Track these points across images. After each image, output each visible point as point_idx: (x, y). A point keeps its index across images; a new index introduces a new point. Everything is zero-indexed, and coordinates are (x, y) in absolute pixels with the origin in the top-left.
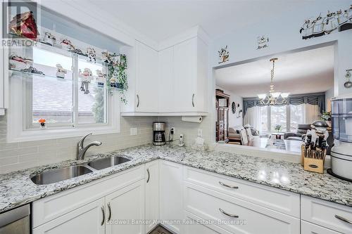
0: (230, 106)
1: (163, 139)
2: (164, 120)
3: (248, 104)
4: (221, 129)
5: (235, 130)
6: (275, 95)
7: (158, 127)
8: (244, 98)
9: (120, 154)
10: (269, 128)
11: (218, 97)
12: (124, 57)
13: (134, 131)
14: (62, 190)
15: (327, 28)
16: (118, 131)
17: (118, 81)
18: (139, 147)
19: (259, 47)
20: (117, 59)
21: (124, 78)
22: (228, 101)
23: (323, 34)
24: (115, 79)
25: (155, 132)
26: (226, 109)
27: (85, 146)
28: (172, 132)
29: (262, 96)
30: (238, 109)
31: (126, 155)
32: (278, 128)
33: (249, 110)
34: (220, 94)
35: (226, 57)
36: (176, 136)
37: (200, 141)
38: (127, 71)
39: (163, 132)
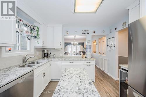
1: (48, 56)
2: (47, 49)
6: (75, 43)
7: (46, 52)
13: (38, 53)
16: (34, 53)
17: (36, 36)
19: (75, 33)
21: (38, 35)
25: (45, 53)
27: (27, 58)
28: (50, 53)
29: (72, 43)
32: (74, 52)
35: (68, 33)
36: (51, 55)
37: (61, 55)
38: (39, 32)
39: (47, 53)
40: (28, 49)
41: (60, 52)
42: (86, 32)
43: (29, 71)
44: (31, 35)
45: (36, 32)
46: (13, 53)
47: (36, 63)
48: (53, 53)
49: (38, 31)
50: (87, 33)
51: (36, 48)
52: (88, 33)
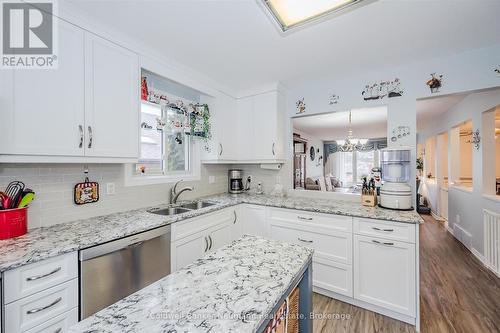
0: (308, 152)
1: (241, 187)
2: (240, 168)
3: (329, 148)
4: (298, 178)
5: (314, 180)
7: (235, 175)
8: (325, 142)
9: (205, 200)
10: (355, 179)
11: (295, 142)
12: (206, 107)
13: (212, 179)
14: (186, 218)
15: (381, 94)
16: (199, 178)
17: (201, 130)
18: (219, 195)
19: (331, 103)
20: (201, 109)
21: (207, 127)
22: (305, 146)
23: (377, 98)
24: (199, 128)
25: (233, 180)
26: (303, 156)
27: (178, 191)
28: (249, 180)
29: (341, 142)
30: (317, 156)
31: (209, 200)
33: (331, 156)
34: (297, 139)
35: (303, 109)
36: (252, 184)
37: (279, 188)
38: (211, 121)
39: (240, 180)
40: (186, 168)
41: (278, 177)
42: (385, 91)
43: (154, 225)
44: (188, 130)
45: (202, 121)
46: (150, 179)
47: (200, 204)
48: (255, 180)
49: (206, 117)
50: (392, 95)
51: (207, 166)
52: (399, 95)
